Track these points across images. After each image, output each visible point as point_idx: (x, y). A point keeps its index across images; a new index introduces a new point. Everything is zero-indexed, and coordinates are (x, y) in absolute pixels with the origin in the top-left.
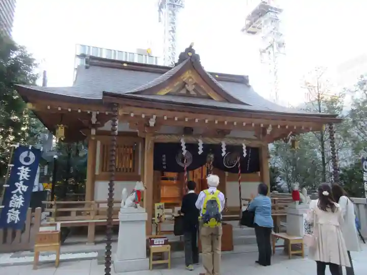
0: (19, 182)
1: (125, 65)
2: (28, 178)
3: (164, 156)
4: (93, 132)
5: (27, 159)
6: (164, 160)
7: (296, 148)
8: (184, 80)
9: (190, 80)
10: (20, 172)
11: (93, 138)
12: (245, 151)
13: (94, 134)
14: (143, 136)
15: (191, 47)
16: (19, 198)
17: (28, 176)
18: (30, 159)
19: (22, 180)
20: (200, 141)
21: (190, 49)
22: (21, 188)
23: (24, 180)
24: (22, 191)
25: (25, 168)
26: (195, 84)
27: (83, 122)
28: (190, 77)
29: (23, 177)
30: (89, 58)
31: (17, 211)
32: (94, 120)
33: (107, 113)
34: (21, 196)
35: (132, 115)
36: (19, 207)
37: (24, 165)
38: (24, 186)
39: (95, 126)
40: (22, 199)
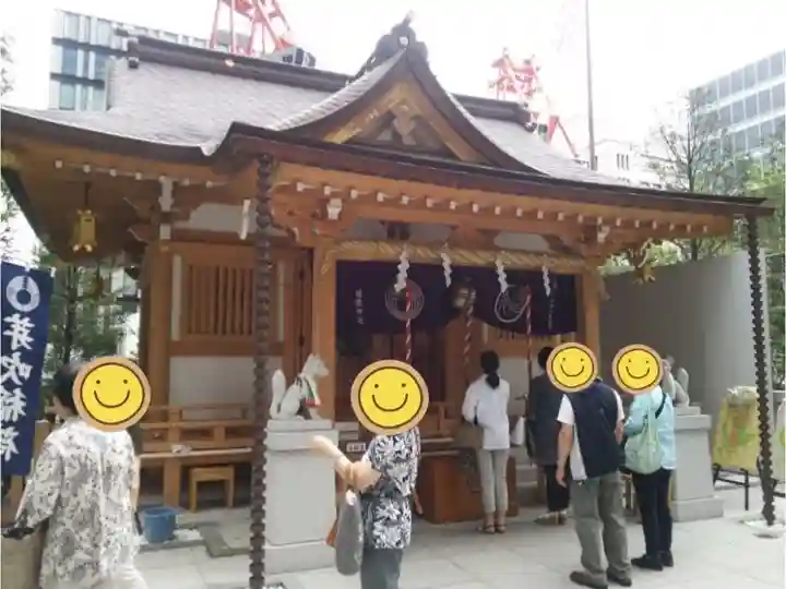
0: (10, 357)
1: (230, 63)
2: (29, 344)
3: (359, 293)
4: (165, 232)
5: (24, 297)
6: (359, 302)
7: (646, 278)
8: (390, 106)
9: (405, 107)
10: (12, 330)
11: (165, 249)
12: (547, 284)
13: (168, 237)
14: (308, 244)
15: (407, 22)
16: (14, 395)
17: (30, 340)
18: (29, 295)
19: (17, 350)
20: (444, 256)
21: (403, 29)
22: (17, 370)
23: (21, 349)
24: (21, 379)
25: (21, 318)
26: (417, 118)
27: (136, 207)
28: (404, 102)
29: (19, 342)
30: (136, 40)
31: (11, 429)
32: (166, 202)
33: (209, 184)
34: (17, 391)
35: (300, 187)
36: (15, 419)
37: (18, 312)
38: (24, 365)
39: (167, 218)
40: (22, 399)
